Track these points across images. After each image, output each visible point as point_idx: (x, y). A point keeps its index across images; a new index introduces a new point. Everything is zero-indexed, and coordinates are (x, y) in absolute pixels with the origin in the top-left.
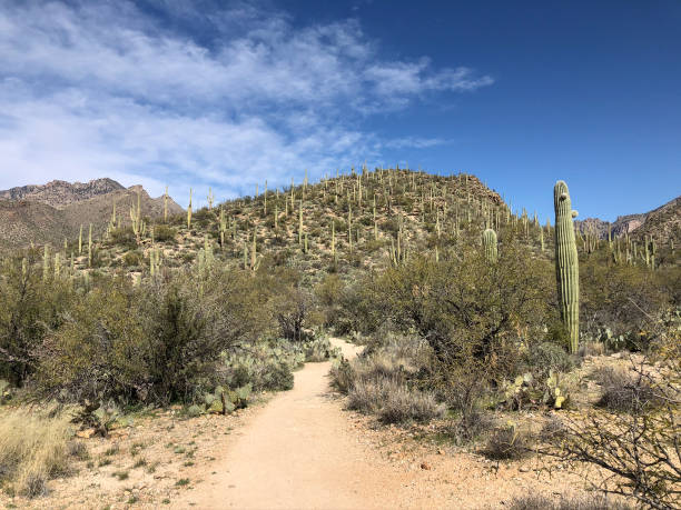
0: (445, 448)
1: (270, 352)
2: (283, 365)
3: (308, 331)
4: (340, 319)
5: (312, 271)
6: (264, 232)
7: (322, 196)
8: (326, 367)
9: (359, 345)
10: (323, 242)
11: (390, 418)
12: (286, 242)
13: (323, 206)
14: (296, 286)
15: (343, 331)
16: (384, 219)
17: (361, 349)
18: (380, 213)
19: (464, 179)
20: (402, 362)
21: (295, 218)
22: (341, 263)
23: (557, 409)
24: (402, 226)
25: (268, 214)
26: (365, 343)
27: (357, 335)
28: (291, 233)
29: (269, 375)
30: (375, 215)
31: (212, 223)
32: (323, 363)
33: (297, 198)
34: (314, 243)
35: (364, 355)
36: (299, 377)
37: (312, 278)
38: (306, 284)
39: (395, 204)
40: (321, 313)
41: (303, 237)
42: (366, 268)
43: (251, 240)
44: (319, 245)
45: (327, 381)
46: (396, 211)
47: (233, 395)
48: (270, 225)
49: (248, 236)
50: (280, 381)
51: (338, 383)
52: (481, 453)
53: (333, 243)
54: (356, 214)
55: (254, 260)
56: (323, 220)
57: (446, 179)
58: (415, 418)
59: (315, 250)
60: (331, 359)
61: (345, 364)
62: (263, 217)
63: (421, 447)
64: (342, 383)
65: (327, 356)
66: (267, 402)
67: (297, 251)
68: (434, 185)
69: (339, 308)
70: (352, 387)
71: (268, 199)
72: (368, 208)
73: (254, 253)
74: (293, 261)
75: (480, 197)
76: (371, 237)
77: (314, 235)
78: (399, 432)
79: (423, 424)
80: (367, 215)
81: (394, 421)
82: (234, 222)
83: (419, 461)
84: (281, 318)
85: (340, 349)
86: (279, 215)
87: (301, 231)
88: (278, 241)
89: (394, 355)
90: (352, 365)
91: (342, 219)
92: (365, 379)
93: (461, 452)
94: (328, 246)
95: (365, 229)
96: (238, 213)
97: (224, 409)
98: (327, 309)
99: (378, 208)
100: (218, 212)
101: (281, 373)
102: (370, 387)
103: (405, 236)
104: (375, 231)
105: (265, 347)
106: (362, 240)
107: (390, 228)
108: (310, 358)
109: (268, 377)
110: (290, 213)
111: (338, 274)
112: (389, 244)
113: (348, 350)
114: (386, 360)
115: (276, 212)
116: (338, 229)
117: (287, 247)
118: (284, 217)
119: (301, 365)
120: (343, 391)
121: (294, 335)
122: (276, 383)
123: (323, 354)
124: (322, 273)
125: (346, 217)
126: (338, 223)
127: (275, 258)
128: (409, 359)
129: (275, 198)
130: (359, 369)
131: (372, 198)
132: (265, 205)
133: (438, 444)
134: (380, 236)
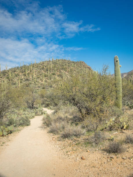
0: (89, 149)
1: (23, 113)
2: (26, 117)
3: (36, 106)
4: (46, 102)
5: (37, 88)
6: (23, 77)
7: (40, 67)
8: (42, 117)
9: (52, 110)
10: (41, 80)
11: (66, 136)
12: (30, 80)
13: (41, 69)
14: (33, 93)
15: (47, 106)
16: (58, 73)
17: (53, 111)
18: (58, 71)
19: (81, 62)
20: (67, 115)
21: (32, 73)
22: (46, 86)
23: (124, 129)
24: (64, 75)
25: (24, 72)
26: (54, 109)
27: (52, 107)
28: (31, 77)
29: (22, 121)
30: (56, 72)
31: (7, 74)
32: (41, 116)
33: (33, 67)
34: (38, 80)
35: (54, 113)
36: (32, 121)
37: (37, 90)
38: (36, 92)
39: (62, 69)
40: (40, 101)
41: (35, 78)
42: (54, 87)
43: (19, 79)
44: (39, 81)
45: (42, 122)
46: (62, 71)
47: (7, 129)
48: (25, 75)
49: (18, 78)
50: (26, 123)
51: (46, 123)
52: (104, 150)
53: (44, 80)
54: (50, 72)
55: (20, 85)
56: (41, 73)
57: (76, 62)
58: (75, 135)
59: (38, 82)
60: (43, 114)
61: (48, 116)
62: (22, 72)
63: (79, 149)
64: (47, 123)
65: (42, 114)
66: (20, 131)
67: (33, 83)
68: (73, 64)
69: (46, 99)
70: (51, 124)
71: (24, 67)
72: (54, 70)
73: (20, 83)
74: (32, 86)
75: (85, 67)
76: (55, 78)
77: (38, 78)
78: (69, 142)
79: (78, 138)
80: (54, 72)
81: (67, 137)
82: (14, 74)
83: (80, 156)
84: (27, 102)
85: (46, 111)
86: (27, 72)
87: (34, 77)
88: (27, 80)
89: (64, 113)
90: (50, 116)
91: (46, 73)
92: (55, 121)
93: (96, 150)
94: (42, 81)
95: (53, 76)
96: (15, 71)
97: (3, 135)
98: (42, 99)
99: (57, 70)
100: (9, 71)
101: (26, 120)
102: (58, 124)
103: (65, 78)
104: (56, 77)
105: (22, 111)
106: (52, 79)
107: (60, 76)
108: (36, 114)
109: (21, 121)
110: (31, 71)
111: (45, 89)
112: (60, 80)
113: (49, 111)
114: (62, 114)
115: (26, 71)
116: (45, 76)
117: (30, 81)
118: (29, 73)
119: (33, 117)
120: (48, 125)
121: (32, 107)
122: (24, 124)
123: (41, 113)
124: (40, 89)
125: (47, 73)
126: (45, 74)
127: (26, 85)
128: (69, 114)
129: (26, 67)
130: (53, 118)
131: (55, 67)
132: (23, 69)
133: (86, 147)
134: (58, 78)
